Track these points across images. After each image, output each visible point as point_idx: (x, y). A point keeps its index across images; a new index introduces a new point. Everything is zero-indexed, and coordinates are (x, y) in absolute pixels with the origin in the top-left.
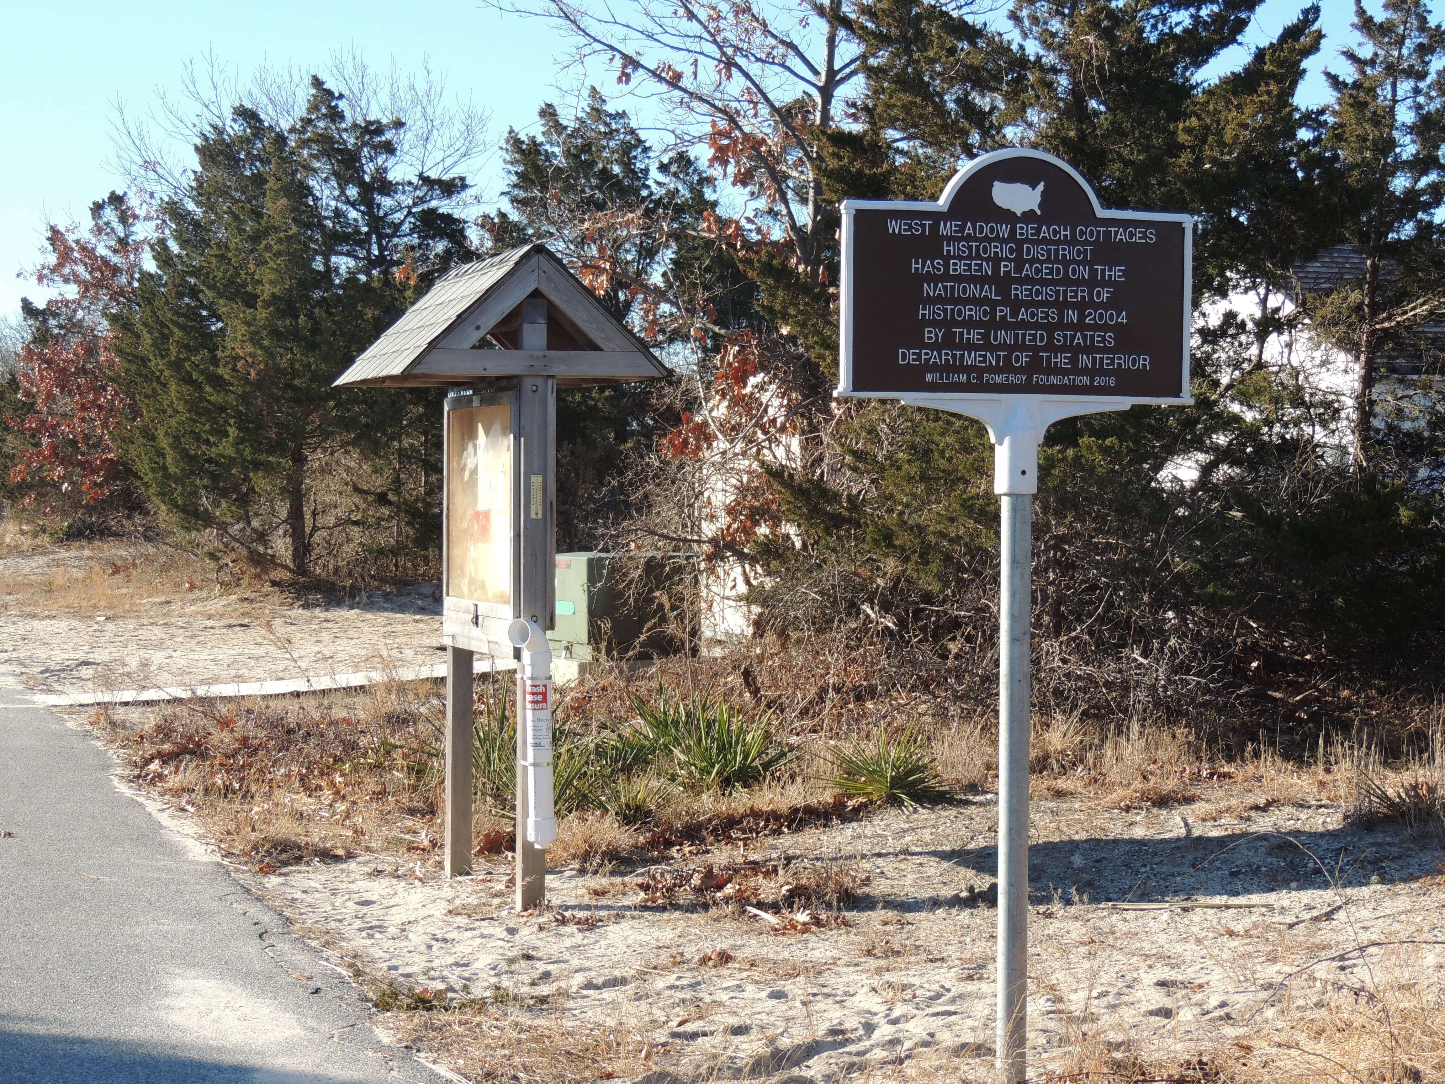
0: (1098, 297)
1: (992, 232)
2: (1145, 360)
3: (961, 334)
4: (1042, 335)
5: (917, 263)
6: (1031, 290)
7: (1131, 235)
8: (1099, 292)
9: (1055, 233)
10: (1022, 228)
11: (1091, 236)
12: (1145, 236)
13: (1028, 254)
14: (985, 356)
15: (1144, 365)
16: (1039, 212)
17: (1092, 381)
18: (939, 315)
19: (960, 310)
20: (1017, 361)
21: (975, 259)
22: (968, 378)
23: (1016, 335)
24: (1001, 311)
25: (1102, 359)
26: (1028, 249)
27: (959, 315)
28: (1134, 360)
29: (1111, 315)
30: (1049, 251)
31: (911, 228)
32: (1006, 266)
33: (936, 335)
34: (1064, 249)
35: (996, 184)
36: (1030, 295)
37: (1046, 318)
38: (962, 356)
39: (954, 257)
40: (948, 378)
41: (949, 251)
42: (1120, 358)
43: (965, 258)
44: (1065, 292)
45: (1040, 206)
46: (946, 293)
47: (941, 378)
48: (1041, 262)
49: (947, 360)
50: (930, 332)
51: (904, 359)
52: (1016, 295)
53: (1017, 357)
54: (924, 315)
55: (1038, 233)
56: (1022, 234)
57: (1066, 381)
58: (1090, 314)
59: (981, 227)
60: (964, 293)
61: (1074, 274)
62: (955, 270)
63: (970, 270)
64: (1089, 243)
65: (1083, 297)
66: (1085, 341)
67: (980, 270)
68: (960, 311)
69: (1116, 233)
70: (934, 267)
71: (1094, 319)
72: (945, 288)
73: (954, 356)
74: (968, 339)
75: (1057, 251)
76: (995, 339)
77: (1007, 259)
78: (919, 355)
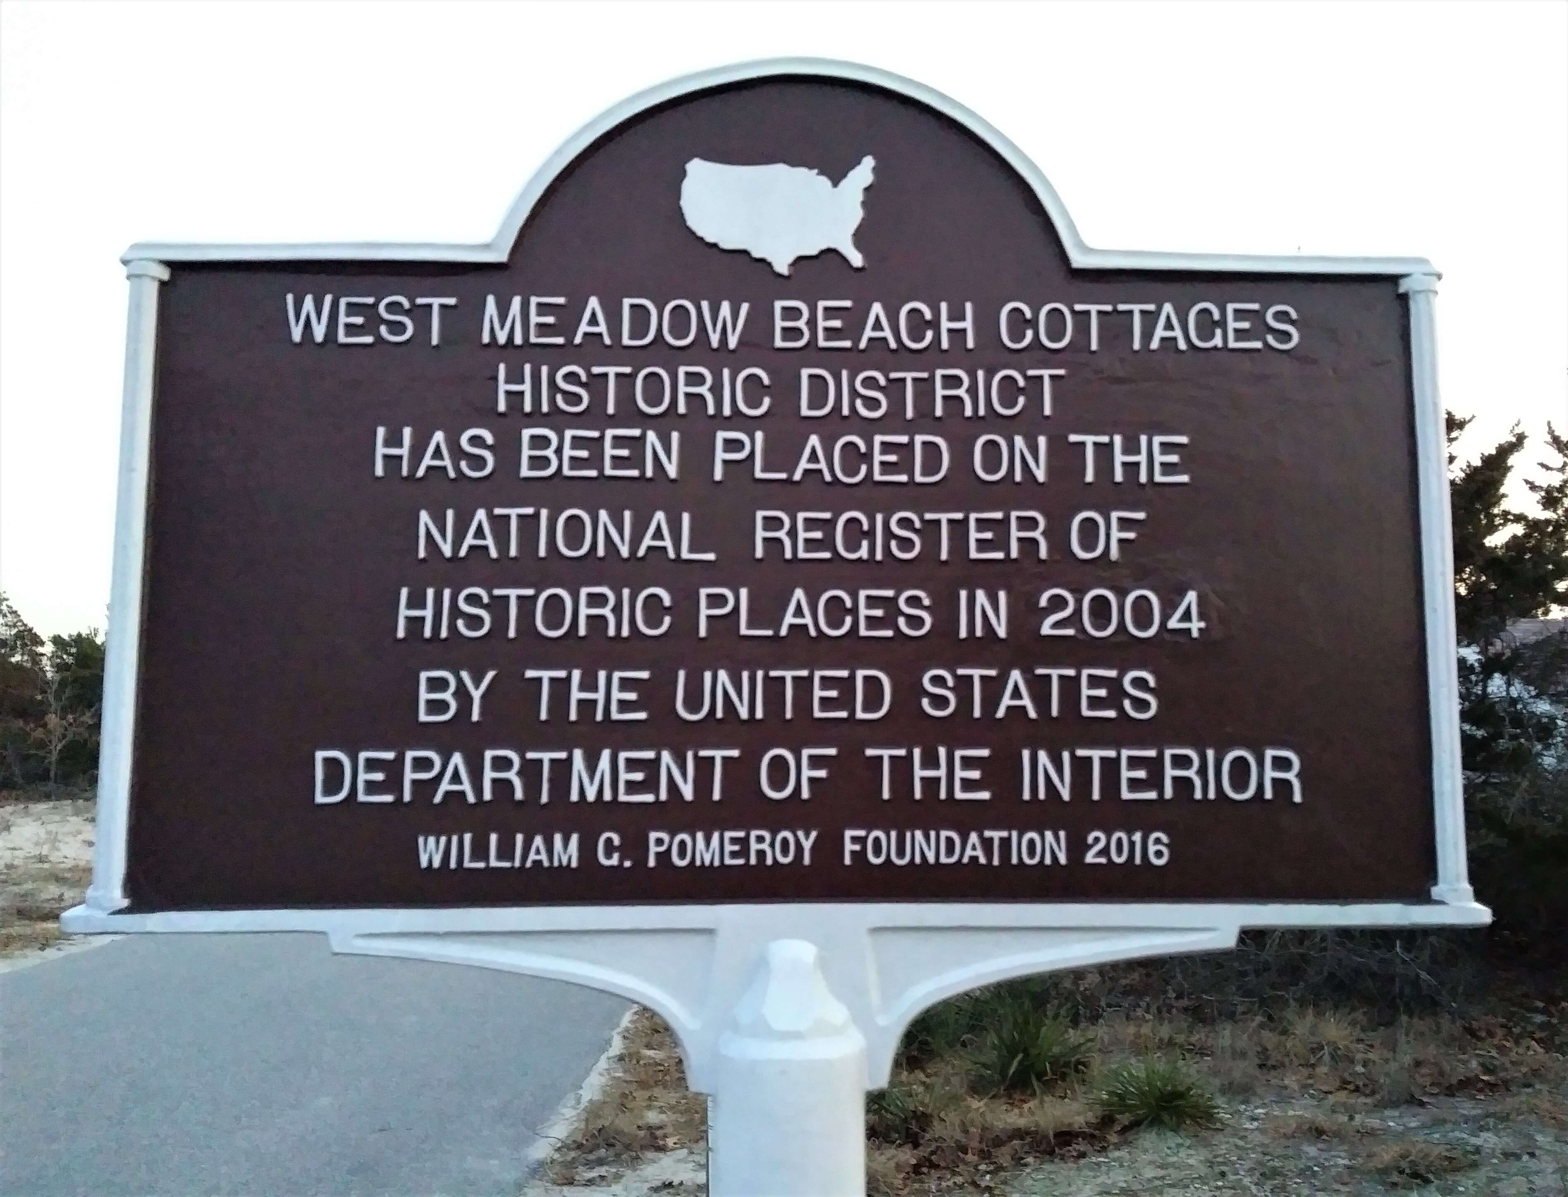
0: (1088, 542)
1: (681, 329)
2: (1282, 764)
3: (561, 687)
4: (872, 683)
5: (394, 440)
6: (830, 525)
7: (1207, 325)
8: (1089, 526)
9: (917, 325)
10: (791, 313)
11: (1056, 333)
12: (1261, 329)
13: (817, 401)
14: (652, 767)
15: (1282, 786)
16: (856, 259)
17: (1078, 847)
18: (475, 622)
19: (555, 602)
20: (778, 783)
21: (614, 421)
22: (587, 850)
23: (774, 687)
24: (716, 600)
25: (1111, 767)
26: (817, 381)
27: (554, 621)
28: (1240, 765)
29: (1142, 604)
30: (895, 388)
31: (373, 321)
32: (732, 445)
33: (462, 694)
34: (952, 381)
35: (696, 168)
36: (827, 543)
37: (888, 621)
38: (562, 769)
39: (535, 417)
40: (506, 852)
41: (515, 397)
42: (1181, 762)
43: (577, 420)
44: (959, 528)
45: (860, 238)
46: (502, 541)
47: (480, 851)
48: (868, 428)
49: (502, 787)
50: (438, 685)
51: (332, 786)
52: (774, 544)
53: (778, 763)
54: (415, 623)
55: (854, 329)
56: (791, 333)
57: (974, 848)
58: (1058, 603)
59: (639, 311)
60: (574, 540)
61: (991, 465)
62: (539, 462)
63: (596, 460)
64: (1050, 358)
65: (1028, 545)
66: (1041, 698)
67: (636, 460)
68: (555, 605)
69: (1151, 320)
70: (457, 453)
71: (1075, 619)
72: (500, 524)
73: (530, 771)
74: (587, 706)
75: (924, 388)
76: (694, 703)
77: (737, 420)
78: (394, 769)
